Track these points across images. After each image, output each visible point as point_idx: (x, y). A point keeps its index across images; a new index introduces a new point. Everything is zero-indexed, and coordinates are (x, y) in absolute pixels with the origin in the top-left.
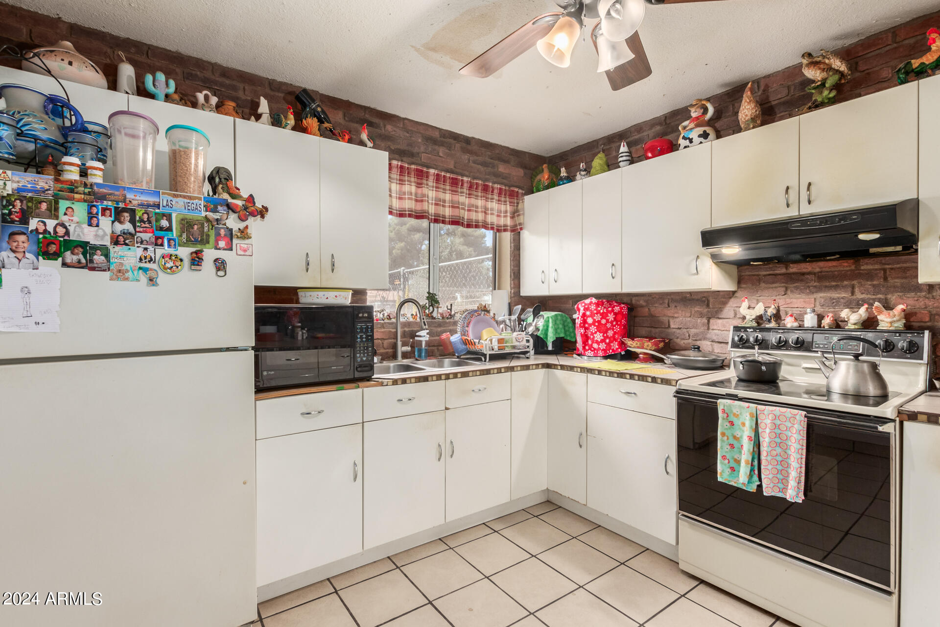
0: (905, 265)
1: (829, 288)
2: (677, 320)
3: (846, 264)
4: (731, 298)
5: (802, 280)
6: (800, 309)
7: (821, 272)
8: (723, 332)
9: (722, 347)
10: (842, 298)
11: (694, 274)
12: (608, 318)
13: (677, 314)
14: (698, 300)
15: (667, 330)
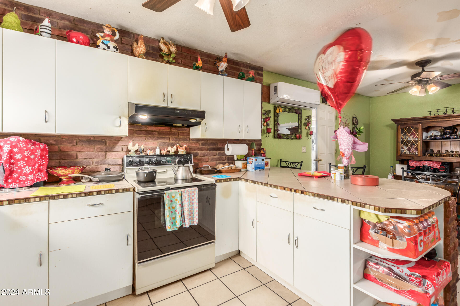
0: (183, 131)
1: (162, 138)
2: (84, 153)
3: (168, 129)
4: (119, 141)
5: (152, 134)
6: (152, 147)
7: (159, 131)
8: (115, 159)
9: (114, 167)
10: (166, 142)
11: (118, 127)
12: (37, 154)
13: (84, 150)
14: (99, 141)
15: (75, 160)
